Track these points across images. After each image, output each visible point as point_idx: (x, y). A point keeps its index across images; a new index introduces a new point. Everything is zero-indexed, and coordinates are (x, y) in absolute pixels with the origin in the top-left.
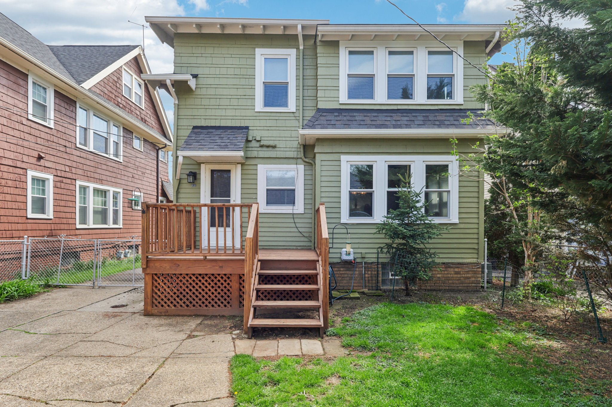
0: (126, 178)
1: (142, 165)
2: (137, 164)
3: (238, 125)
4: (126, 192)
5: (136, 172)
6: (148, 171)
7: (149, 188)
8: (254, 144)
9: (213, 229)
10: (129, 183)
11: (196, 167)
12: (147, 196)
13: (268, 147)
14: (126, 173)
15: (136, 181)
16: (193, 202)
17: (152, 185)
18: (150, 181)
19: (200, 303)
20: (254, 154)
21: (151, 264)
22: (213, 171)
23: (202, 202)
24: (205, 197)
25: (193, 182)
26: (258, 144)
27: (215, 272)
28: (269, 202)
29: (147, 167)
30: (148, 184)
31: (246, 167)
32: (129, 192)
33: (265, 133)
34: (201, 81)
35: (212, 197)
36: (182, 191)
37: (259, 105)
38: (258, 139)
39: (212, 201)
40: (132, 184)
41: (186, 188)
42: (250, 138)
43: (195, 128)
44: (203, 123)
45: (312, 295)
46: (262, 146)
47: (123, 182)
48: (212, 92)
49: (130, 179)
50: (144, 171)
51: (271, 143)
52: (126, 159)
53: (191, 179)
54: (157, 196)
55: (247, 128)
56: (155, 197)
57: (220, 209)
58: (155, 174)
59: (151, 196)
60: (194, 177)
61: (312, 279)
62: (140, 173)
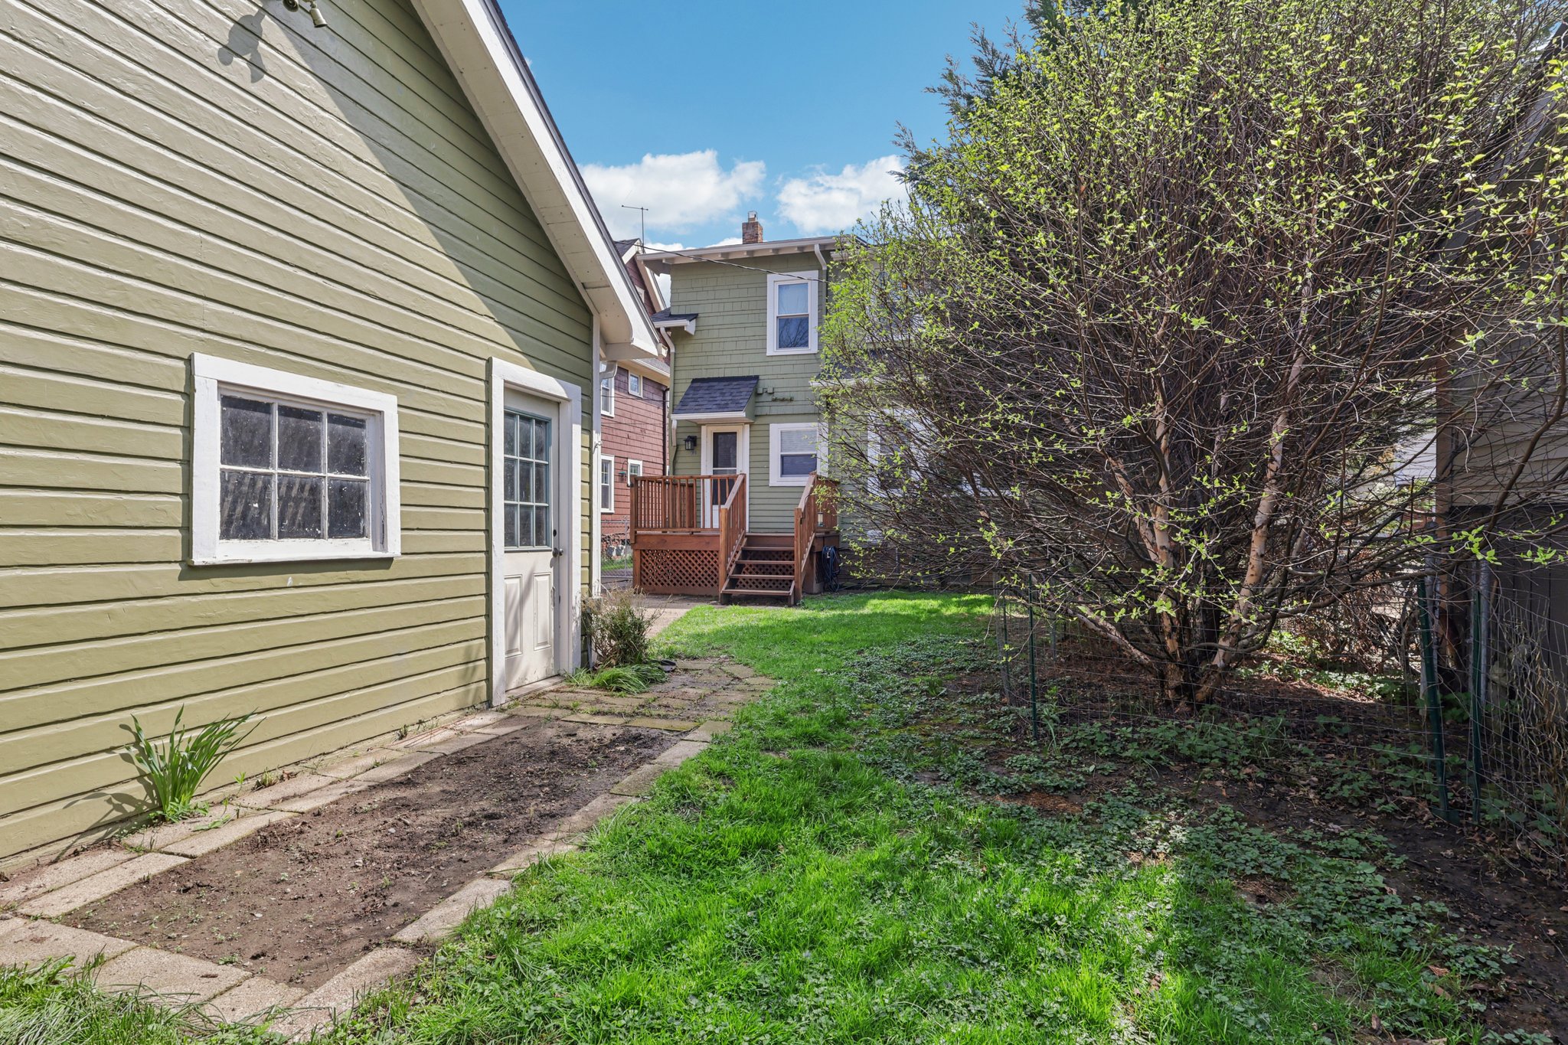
0: (618, 440)
1: (641, 418)
2: (634, 417)
3: (746, 374)
4: (619, 460)
5: (632, 429)
6: (650, 427)
7: (651, 453)
8: (765, 398)
9: (716, 507)
10: (623, 447)
11: (696, 430)
12: (648, 464)
13: (783, 400)
14: (619, 433)
15: (632, 442)
16: (693, 473)
17: (655, 447)
18: (653, 441)
19: (687, 581)
20: (766, 410)
21: (639, 540)
22: (716, 435)
23: (703, 473)
24: (707, 467)
25: (692, 449)
26: (770, 398)
27: (702, 549)
28: (784, 472)
29: (649, 421)
30: (649, 446)
31: (755, 428)
32: (623, 460)
33: (778, 383)
34: (702, 321)
35: (715, 465)
36: (679, 460)
37: (772, 348)
38: (770, 391)
39: (715, 472)
40: (627, 448)
41: (685, 456)
42: (760, 391)
43: (695, 381)
44: (704, 375)
45: (789, 570)
46: (775, 400)
47: (615, 446)
48: (715, 334)
49: (624, 441)
50: (644, 427)
51: (787, 396)
52: (620, 412)
53: (689, 445)
54: (664, 465)
55: (757, 378)
56: (661, 467)
57: (723, 481)
58: (661, 431)
59: (654, 465)
60: (694, 441)
61: (790, 555)
62: (638, 430)
